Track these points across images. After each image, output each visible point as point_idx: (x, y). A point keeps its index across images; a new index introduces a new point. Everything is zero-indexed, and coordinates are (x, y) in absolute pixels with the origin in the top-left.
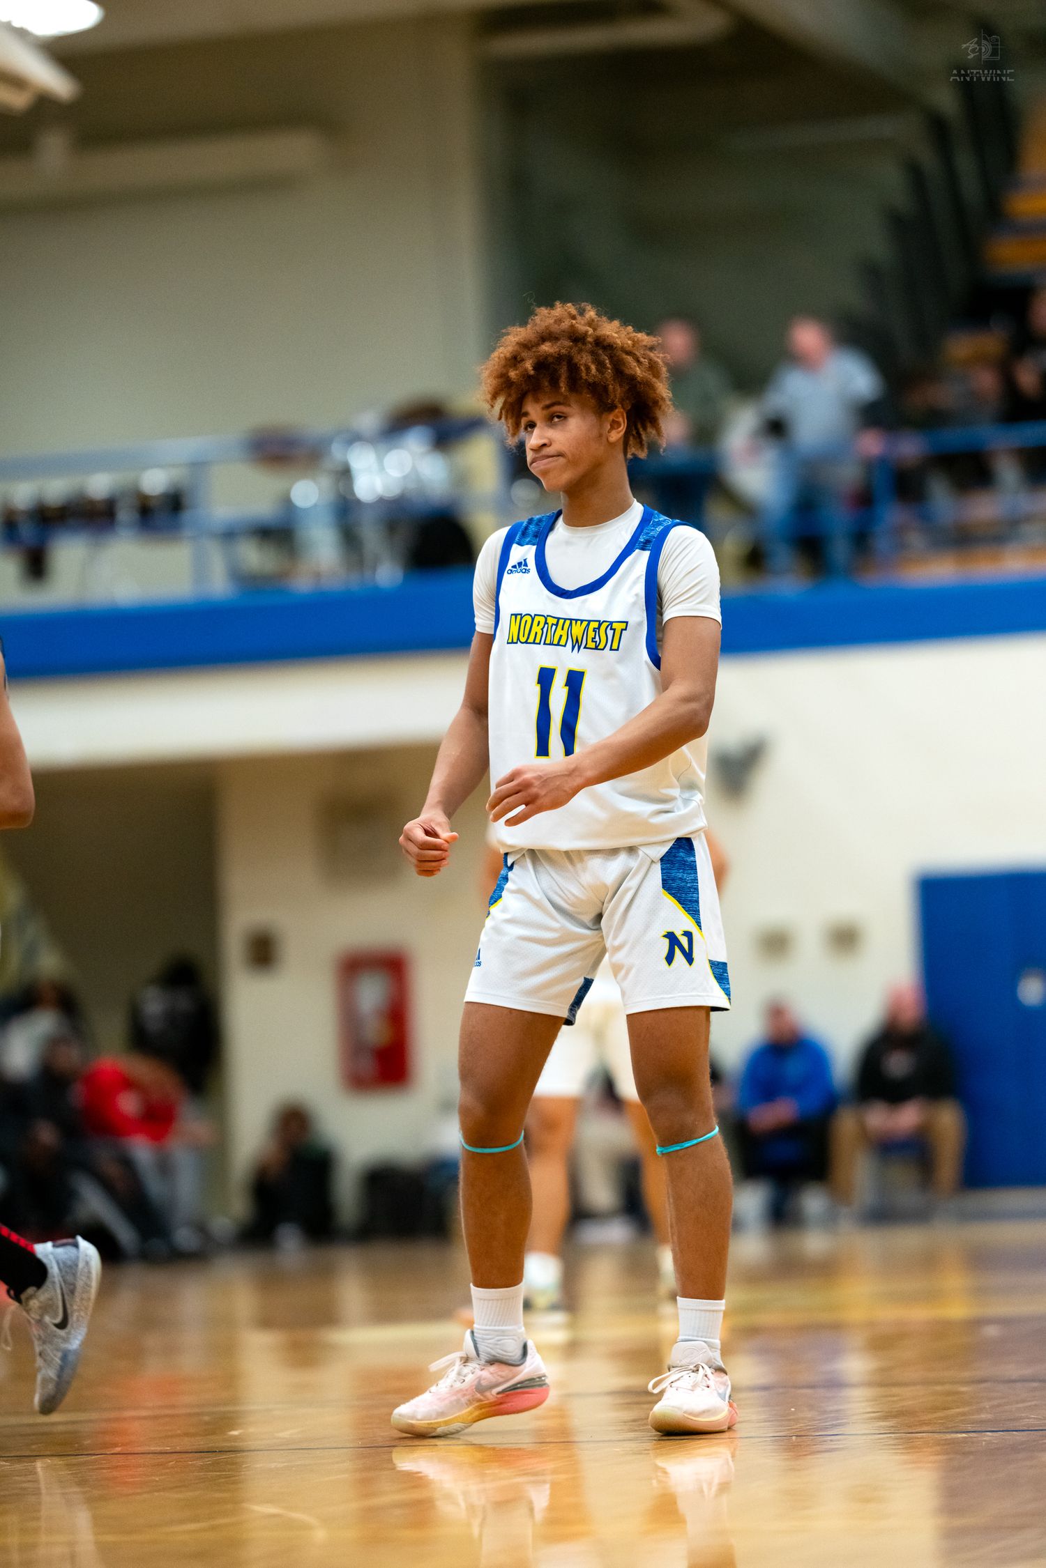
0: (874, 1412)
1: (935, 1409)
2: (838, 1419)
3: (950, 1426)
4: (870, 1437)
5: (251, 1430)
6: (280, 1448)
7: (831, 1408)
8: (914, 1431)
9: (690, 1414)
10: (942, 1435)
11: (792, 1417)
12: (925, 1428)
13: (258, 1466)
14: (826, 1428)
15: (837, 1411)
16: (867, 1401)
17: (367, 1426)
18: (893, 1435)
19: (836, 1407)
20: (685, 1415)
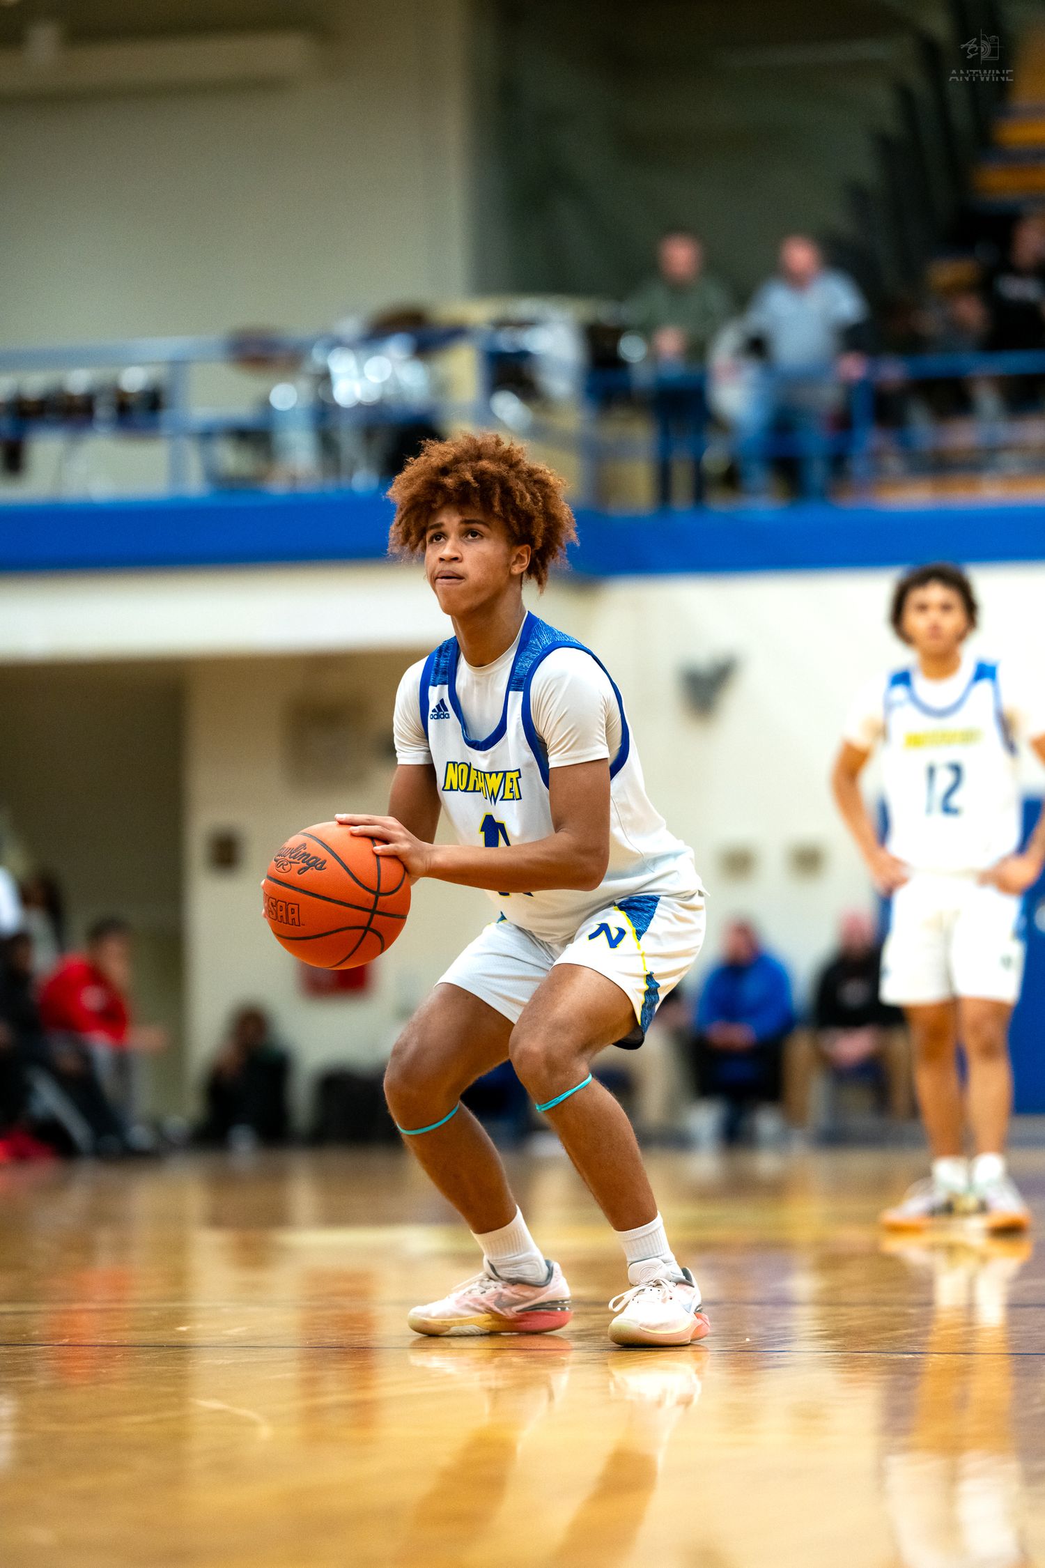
0: (821, 1330)
1: (883, 1329)
2: (785, 1336)
3: (897, 1346)
4: (818, 1355)
5: (200, 1326)
6: (227, 1345)
7: (779, 1325)
8: (861, 1350)
9: (647, 1327)
10: (888, 1355)
11: (739, 1332)
12: (872, 1348)
13: (204, 1362)
14: (773, 1345)
15: (785, 1328)
16: (813, 1319)
17: (316, 1327)
18: (840, 1354)
19: (784, 1324)
20: (642, 1328)
